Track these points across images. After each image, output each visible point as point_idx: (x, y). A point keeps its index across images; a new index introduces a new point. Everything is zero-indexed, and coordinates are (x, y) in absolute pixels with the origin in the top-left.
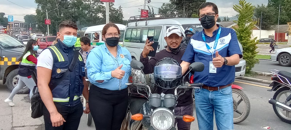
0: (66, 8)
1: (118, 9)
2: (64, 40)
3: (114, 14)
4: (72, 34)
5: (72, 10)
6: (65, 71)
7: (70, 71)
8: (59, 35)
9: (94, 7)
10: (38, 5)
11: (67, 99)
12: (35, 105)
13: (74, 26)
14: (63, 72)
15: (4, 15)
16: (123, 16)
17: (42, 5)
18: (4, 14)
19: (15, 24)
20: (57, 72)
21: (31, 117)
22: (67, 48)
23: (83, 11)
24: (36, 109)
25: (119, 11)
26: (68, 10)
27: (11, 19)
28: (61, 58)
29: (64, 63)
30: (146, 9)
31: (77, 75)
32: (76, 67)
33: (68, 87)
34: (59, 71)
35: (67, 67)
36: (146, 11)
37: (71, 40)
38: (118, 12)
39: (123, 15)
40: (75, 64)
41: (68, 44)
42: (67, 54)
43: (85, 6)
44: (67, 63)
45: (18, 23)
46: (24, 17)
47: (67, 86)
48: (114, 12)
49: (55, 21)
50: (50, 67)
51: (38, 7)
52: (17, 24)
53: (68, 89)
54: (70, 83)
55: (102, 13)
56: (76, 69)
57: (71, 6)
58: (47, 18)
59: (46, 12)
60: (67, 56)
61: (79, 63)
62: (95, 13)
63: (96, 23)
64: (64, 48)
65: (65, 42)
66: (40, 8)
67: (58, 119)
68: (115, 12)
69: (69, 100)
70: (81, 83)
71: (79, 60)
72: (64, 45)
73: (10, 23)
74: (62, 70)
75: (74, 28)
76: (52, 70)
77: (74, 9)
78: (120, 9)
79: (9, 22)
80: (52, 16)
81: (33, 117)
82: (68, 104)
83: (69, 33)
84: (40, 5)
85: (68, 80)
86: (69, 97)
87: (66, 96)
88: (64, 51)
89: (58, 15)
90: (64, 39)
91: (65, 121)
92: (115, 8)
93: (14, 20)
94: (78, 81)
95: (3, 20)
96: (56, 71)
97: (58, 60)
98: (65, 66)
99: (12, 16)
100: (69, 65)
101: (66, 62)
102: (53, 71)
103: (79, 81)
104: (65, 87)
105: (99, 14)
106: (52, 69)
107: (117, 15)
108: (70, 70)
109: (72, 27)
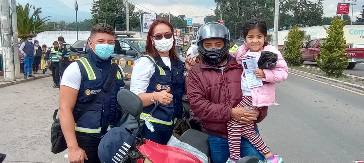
0: (248, 6)
1: (316, 3)
2: (96, 51)
3: (310, 10)
4: (106, 42)
5: (255, 8)
6: (96, 93)
7: (105, 92)
8: (91, 43)
9: (283, 2)
10: (217, 5)
11: (98, 129)
12: (57, 136)
13: (109, 31)
14: (94, 94)
15: (185, 18)
16: (322, 13)
17: (221, 4)
18: (184, 16)
19: (194, 26)
20: (86, 94)
21: (52, 151)
22: (101, 61)
23: (269, 8)
24: (58, 142)
25: (317, 5)
26: (250, 9)
27: (190, 22)
28: (91, 74)
29: (95, 82)
30: (345, 2)
31: (113, 98)
32: (112, 87)
33: (100, 114)
34: (88, 93)
35: (100, 86)
36: (346, 5)
37: (104, 50)
38: (316, 7)
39: (323, 11)
40: (112, 83)
41: (102, 55)
42: (101, 69)
43: (271, 2)
44: (100, 82)
45: (198, 25)
46: (205, 18)
47: (98, 112)
48: (310, 8)
49: (235, 22)
50: (76, 86)
51: (217, 6)
52: (196, 26)
53: (100, 117)
54: (103, 108)
55: (294, 10)
56: (112, 90)
57: (254, 3)
58: (221, 20)
59: (220, 12)
60: (101, 72)
61: (116, 82)
62: (284, 11)
63: (285, 23)
64: (97, 61)
65: (97, 52)
66: (219, 8)
67: (77, 157)
68: (312, 7)
69: (100, 131)
70: (118, 109)
71: (118, 78)
72: (97, 57)
73: (189, 27)
74: (92, 91)
75: (108, 33)
76: (79, 91)
77: (257, 7)
78: (320, 2)
79: (188, 25)
80: (231, 17)
81: (53, 152)
82: (99, 135)
83: (102, 41)
84: (220, 4)
85: (100, 105)
86: (100, 127)
87: (96, 126)
88: (97, 66)
89: (238, 15)
90: (96, 49)
91: (87, 159)
92: (312, 2)
93: (193, 23)
94: (114, 106)
95: (183, 23)
96: (85, 92)
97: (88, 78)
98: (96, 86)
99: (192, 18)
100: (102, 84)
101: (99, 80)
102: (81, 92)
103: (116, 106)
104: (97, 113)
105: (289, 11)
106: (80, 89)
107: (315, 10)
108: (105, 90)
109: (105, 32)
